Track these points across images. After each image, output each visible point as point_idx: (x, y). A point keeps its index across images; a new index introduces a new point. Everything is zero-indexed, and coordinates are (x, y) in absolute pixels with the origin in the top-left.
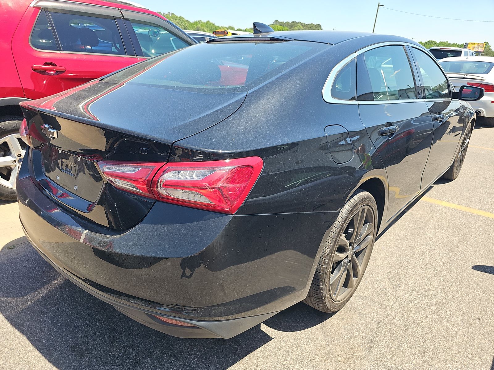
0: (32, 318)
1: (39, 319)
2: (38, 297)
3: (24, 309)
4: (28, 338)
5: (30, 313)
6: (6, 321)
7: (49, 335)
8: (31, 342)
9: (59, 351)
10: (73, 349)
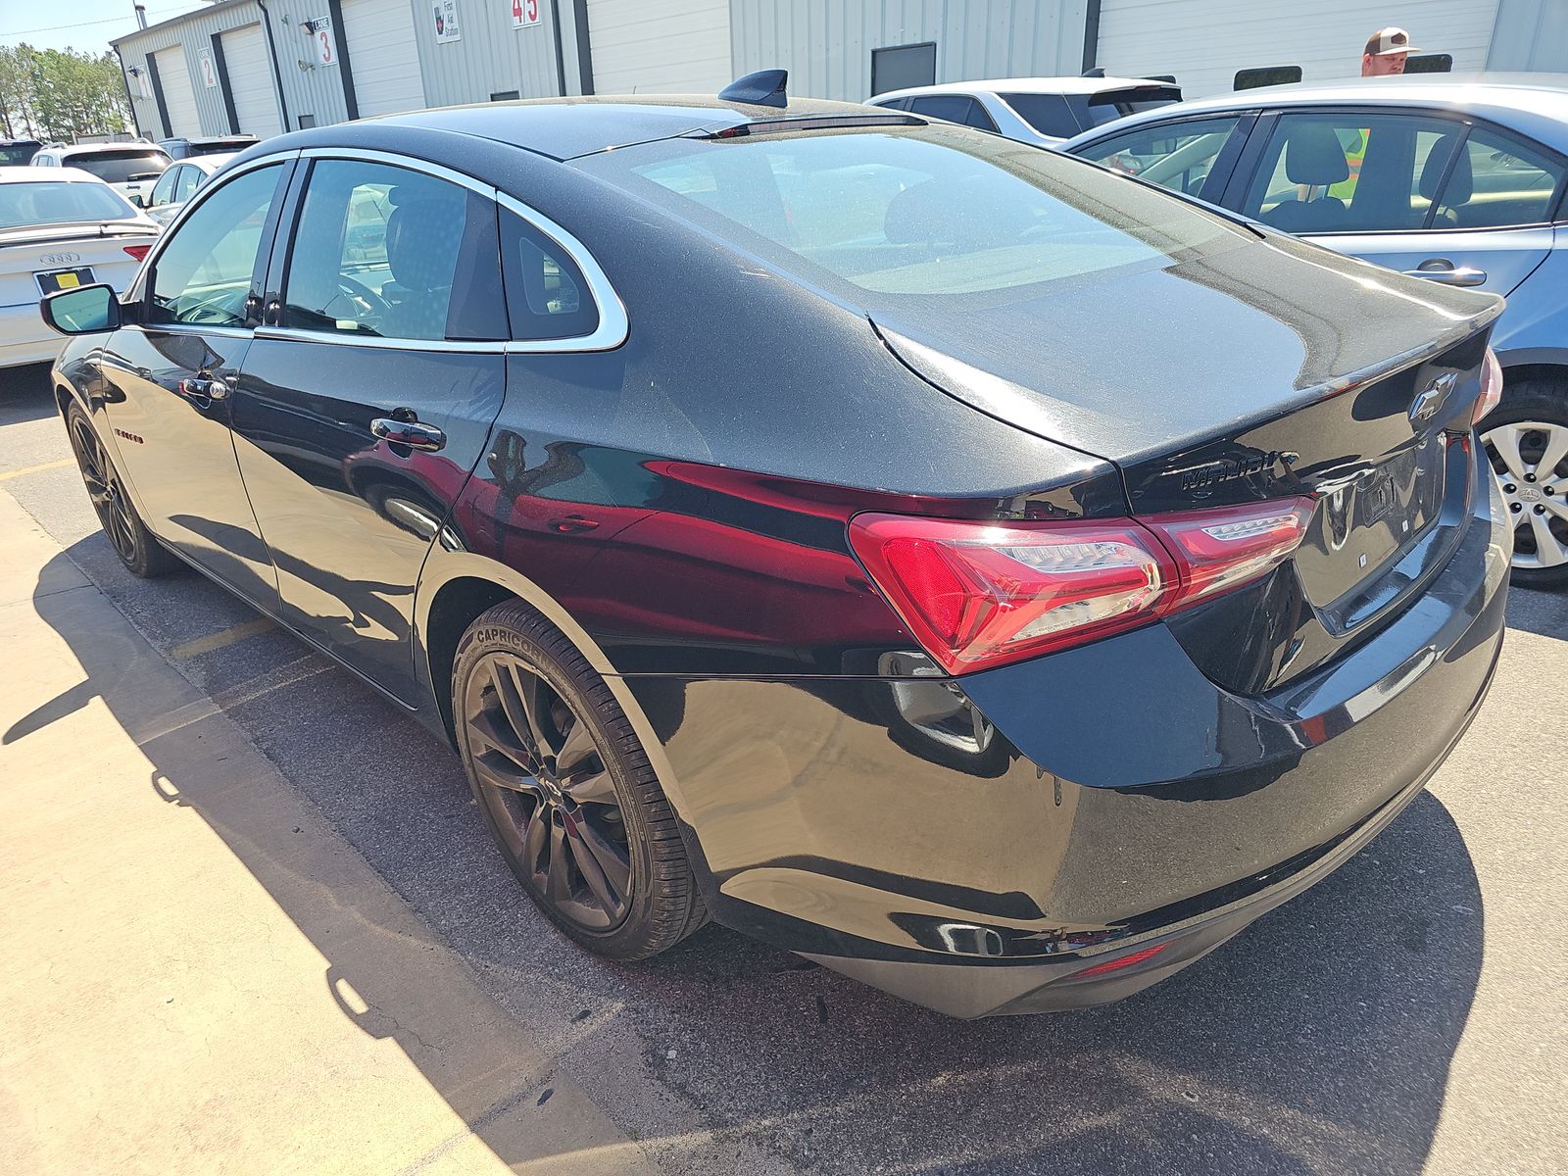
0: (1379, 1082)
1: (1373, 1061)
2: (1288, 1114)
3: (1359, 1125)
4: (1450, 1055)
5: (1367, 1101)
6: (1435, 1150)
7: (1409, 1010)
8: (1455, 1041)
9: (1440, 969)
10: (1416, 945)
